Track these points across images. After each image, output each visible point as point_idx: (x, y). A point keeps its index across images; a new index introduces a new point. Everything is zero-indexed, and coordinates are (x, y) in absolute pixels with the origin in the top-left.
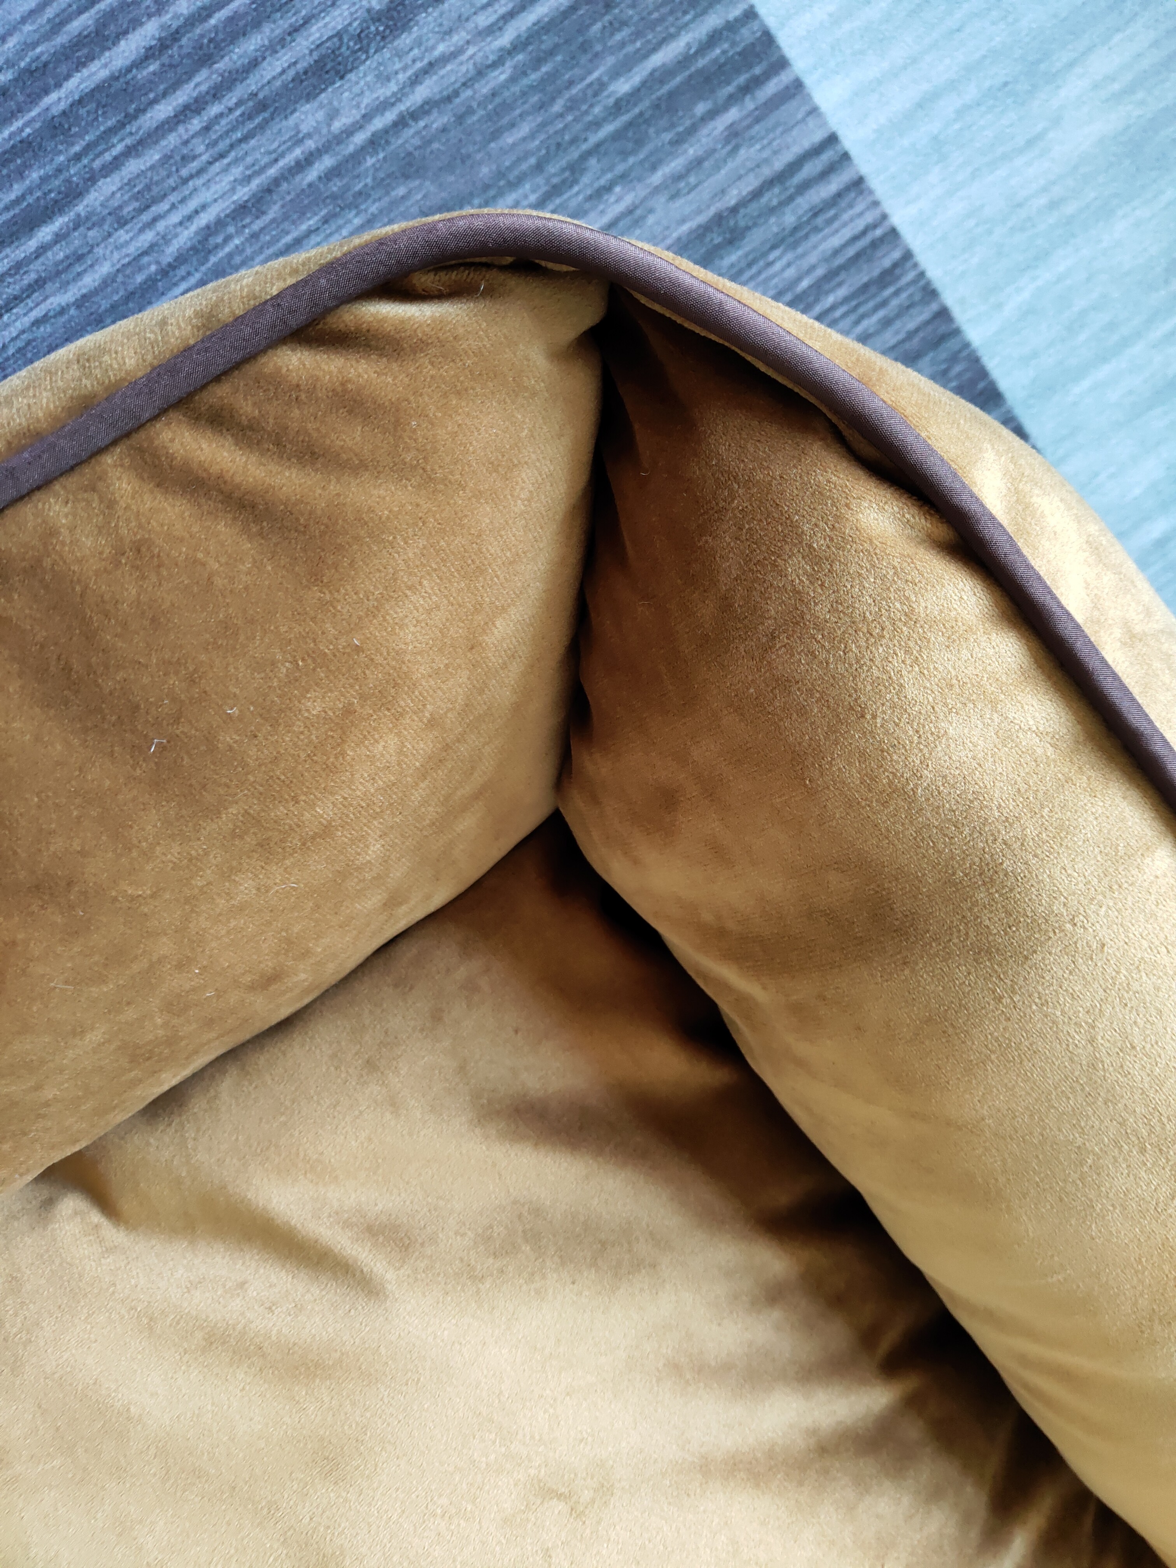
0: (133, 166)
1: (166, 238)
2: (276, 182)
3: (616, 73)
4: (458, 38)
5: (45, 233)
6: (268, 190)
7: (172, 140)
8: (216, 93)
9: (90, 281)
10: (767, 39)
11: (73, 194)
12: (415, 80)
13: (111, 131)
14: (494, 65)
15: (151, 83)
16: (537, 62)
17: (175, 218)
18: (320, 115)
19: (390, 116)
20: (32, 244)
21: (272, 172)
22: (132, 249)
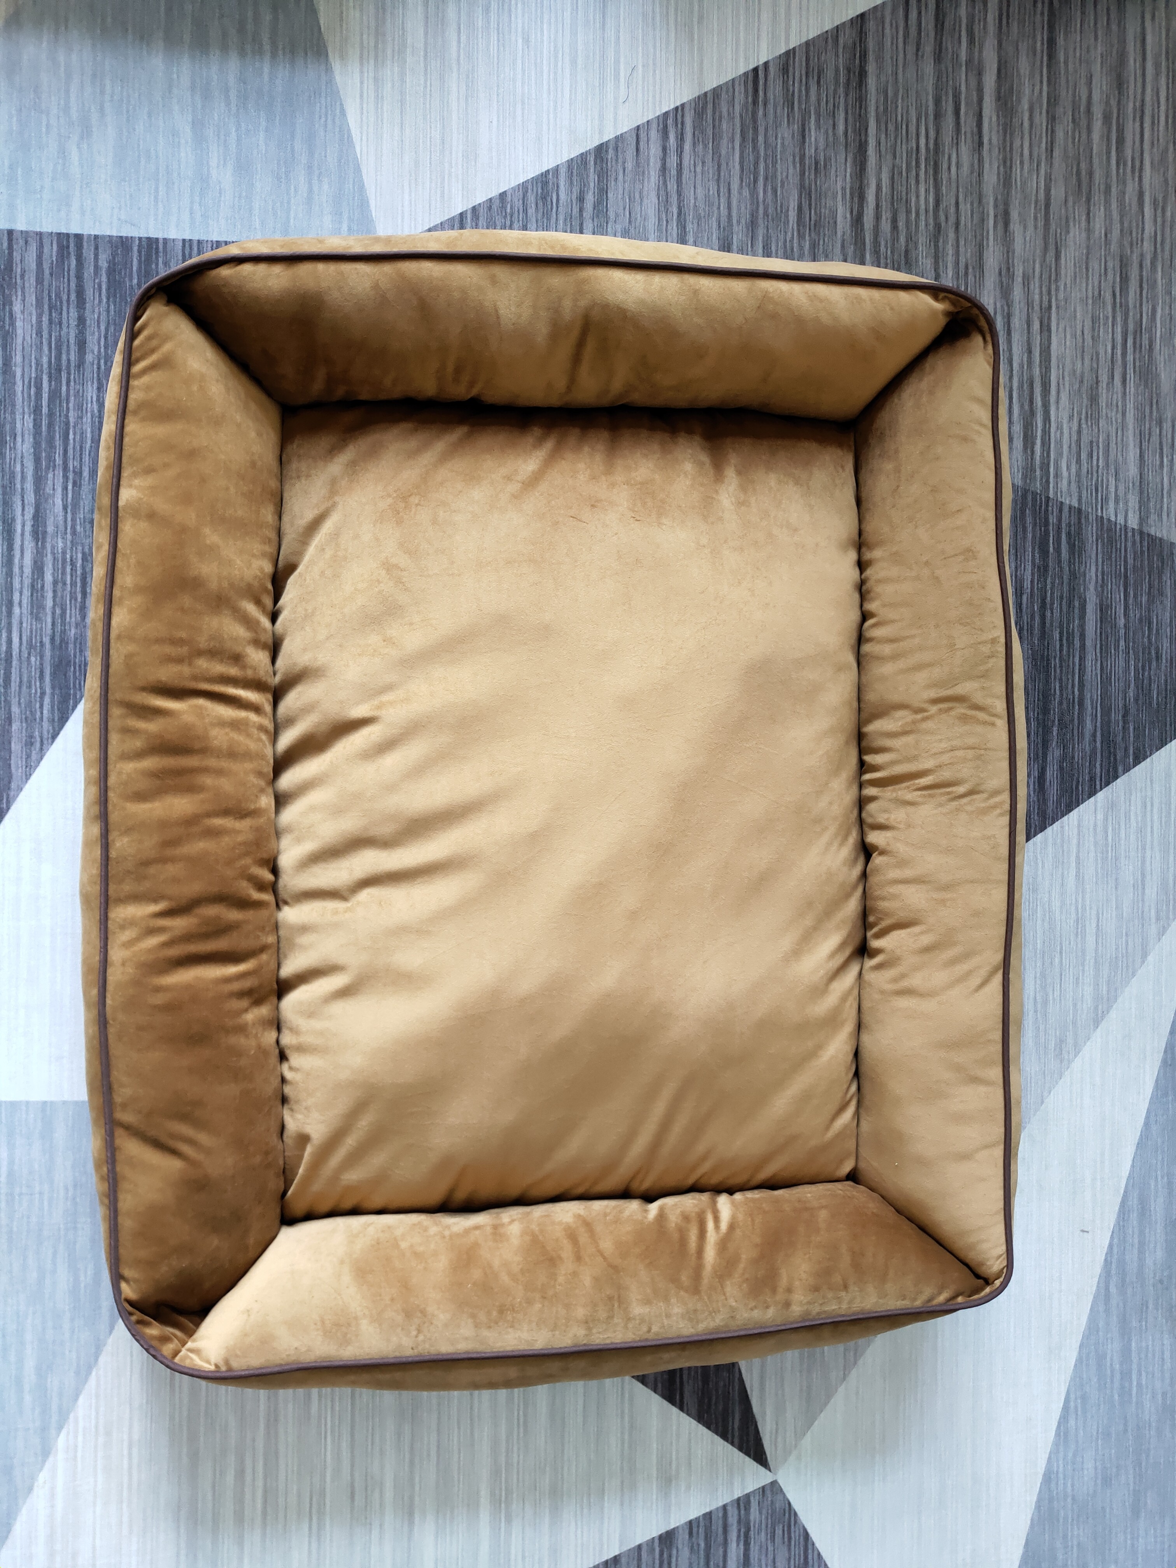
0: (71, 405)
1: (92, 411)
2: (98, 376)
3: (131, 280)
4: (96, 310)
5: (71, 436)
6: (99, 379)
7: (72, 392)
8: (69, 374)
9: (89, 435)
10: (149, 239)
11: (67, 424)
12: (99, 327)
13: (60, 402)
14: (108, 307)
15: (56, 386)
16: (115, 296)
17: (89, 405)
18: (91, 355)
19: (103, 340)
20: (71, 441)
21: (95, 375)
22: (89, 420)
